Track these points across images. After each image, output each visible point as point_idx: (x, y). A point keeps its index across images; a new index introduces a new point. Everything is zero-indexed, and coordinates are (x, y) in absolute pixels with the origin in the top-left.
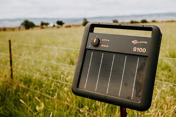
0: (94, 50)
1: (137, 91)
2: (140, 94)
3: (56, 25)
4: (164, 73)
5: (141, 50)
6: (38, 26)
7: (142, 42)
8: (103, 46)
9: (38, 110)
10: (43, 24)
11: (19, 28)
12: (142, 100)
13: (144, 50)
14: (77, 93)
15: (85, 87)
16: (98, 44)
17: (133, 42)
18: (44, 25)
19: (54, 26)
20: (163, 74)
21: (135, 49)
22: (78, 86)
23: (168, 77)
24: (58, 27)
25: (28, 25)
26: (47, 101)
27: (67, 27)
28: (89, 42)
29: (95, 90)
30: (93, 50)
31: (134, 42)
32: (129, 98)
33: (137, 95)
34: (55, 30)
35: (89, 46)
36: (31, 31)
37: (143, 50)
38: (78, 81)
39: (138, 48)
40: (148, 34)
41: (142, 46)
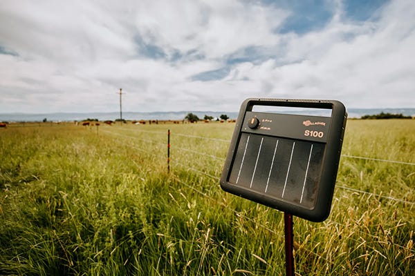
0: (252, 133)
1: (308, 192)
2: (314, 196)
3: (220, 119)
4: (345, 179)
5: (315, 134)
6: (201, 120)
7: (318, 123)
8: (264, 129)
9: (189, 207)
10: (206, 118)
11: (183, 121)
12: (315, 206)
13: (321, 135)
14: (225, 189)
15: (237, 181)
16: (256, 126)
17: (304, 123)
18: (208, 119)
19: (218, 120)
20: (343, 180)
21: (307, 133)
22: (228, 180)
23: (349, 184)
24: (222, 122)
25: (192, 118)
26: (202, 198)
27: (229, 122)
28: (246, 123)
29: (251, 187)
30: (249, 133)
31: (307, 123)
32: (297, 201)
33: (308, 198)
34: (219, 125)
35: (245, 129)
36: (195, 125)
37: (319, 135)
38: (228, 174)
39: (312, 132)
40: (328, 113)
41: (318, 128)
